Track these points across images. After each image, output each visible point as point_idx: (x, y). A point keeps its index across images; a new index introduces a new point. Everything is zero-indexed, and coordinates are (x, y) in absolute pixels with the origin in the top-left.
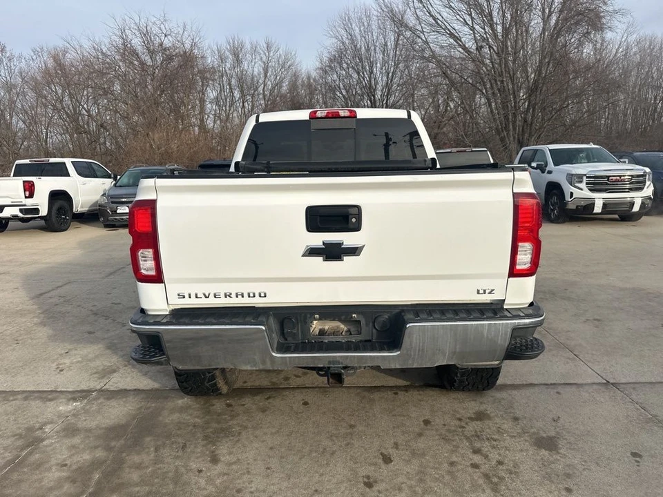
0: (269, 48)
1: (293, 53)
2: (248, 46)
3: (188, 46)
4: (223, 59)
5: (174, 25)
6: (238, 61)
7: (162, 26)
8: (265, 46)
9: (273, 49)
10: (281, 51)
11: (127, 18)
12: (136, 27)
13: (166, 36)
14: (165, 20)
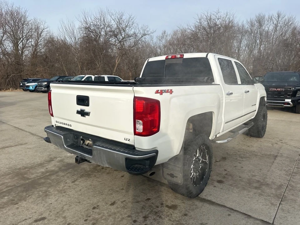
0: (279, 17)
1: (294, 17)
2: (267, 17)
3: (227, 22)
4: (252, 25)
5: (222, 14)
6: (261, 25)
7: (217, 15)
8: (277, 16)
9: (281, 17)
10: (286, 17)
11: (203, 15)
12: (206, 17)
13: (218, 19)
14: (218, 12)
